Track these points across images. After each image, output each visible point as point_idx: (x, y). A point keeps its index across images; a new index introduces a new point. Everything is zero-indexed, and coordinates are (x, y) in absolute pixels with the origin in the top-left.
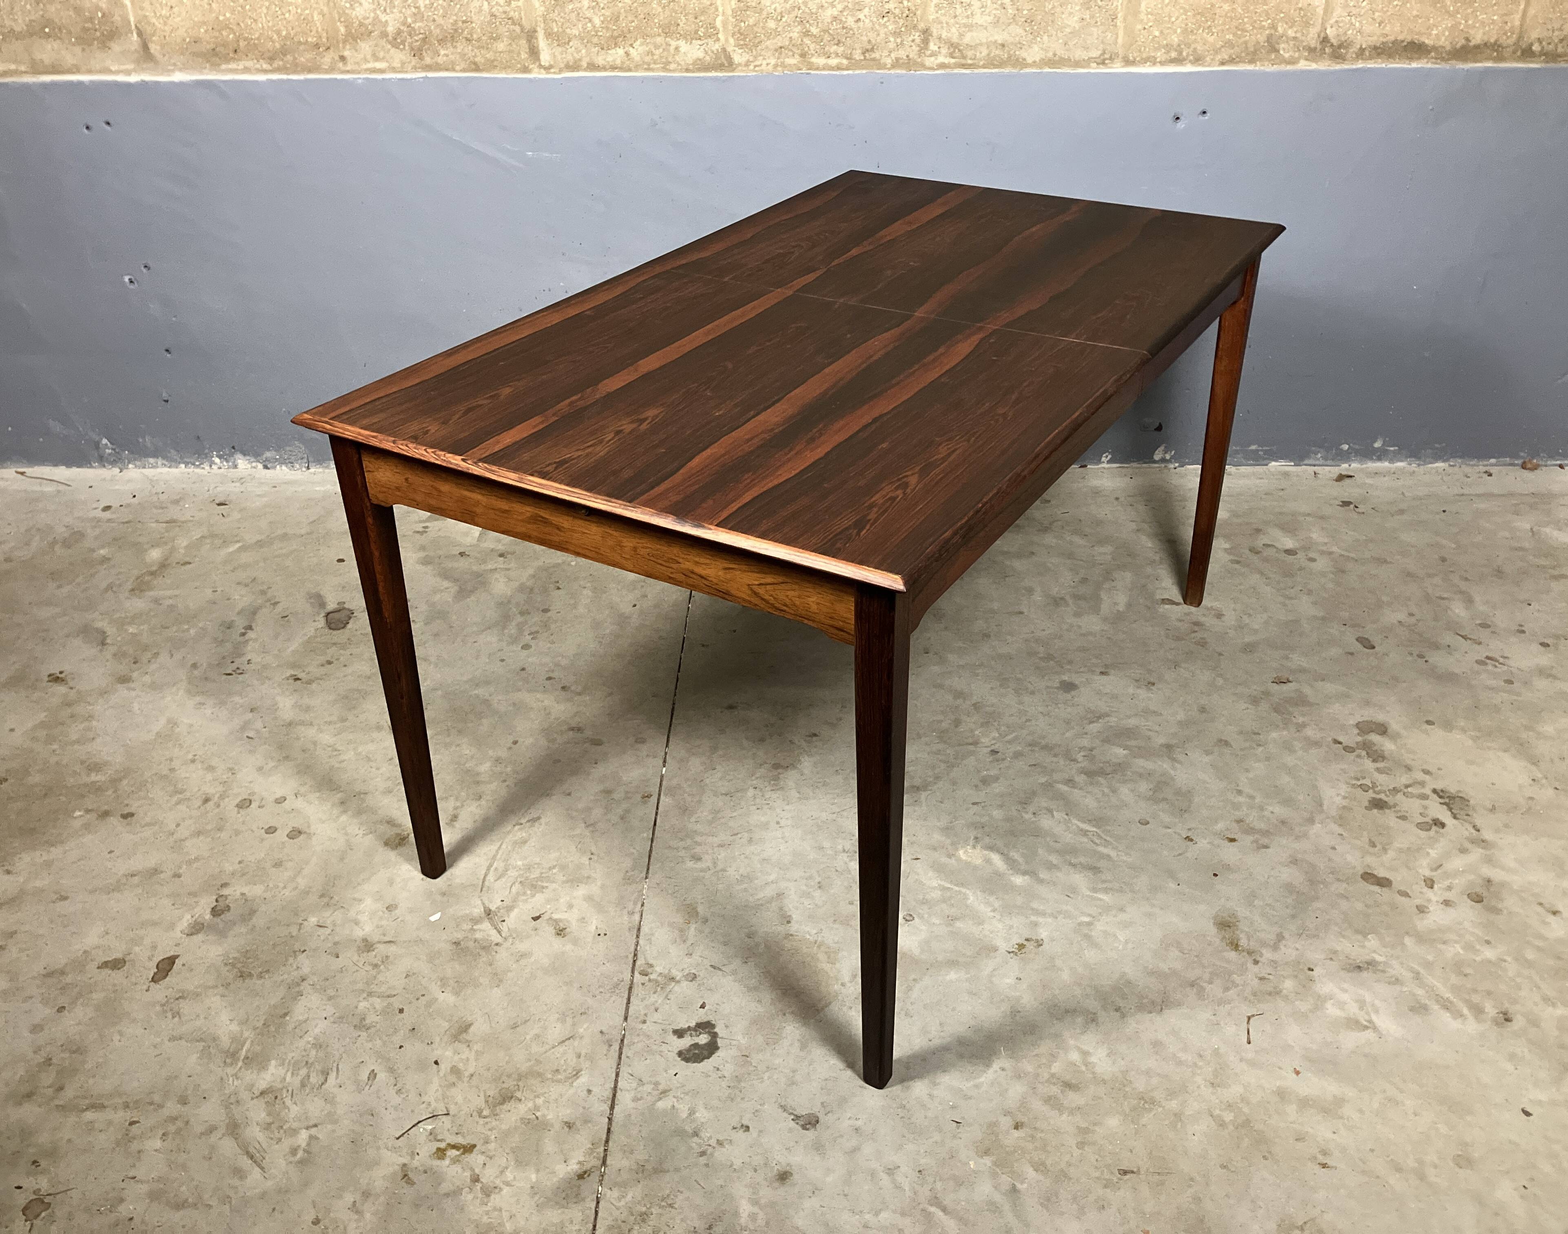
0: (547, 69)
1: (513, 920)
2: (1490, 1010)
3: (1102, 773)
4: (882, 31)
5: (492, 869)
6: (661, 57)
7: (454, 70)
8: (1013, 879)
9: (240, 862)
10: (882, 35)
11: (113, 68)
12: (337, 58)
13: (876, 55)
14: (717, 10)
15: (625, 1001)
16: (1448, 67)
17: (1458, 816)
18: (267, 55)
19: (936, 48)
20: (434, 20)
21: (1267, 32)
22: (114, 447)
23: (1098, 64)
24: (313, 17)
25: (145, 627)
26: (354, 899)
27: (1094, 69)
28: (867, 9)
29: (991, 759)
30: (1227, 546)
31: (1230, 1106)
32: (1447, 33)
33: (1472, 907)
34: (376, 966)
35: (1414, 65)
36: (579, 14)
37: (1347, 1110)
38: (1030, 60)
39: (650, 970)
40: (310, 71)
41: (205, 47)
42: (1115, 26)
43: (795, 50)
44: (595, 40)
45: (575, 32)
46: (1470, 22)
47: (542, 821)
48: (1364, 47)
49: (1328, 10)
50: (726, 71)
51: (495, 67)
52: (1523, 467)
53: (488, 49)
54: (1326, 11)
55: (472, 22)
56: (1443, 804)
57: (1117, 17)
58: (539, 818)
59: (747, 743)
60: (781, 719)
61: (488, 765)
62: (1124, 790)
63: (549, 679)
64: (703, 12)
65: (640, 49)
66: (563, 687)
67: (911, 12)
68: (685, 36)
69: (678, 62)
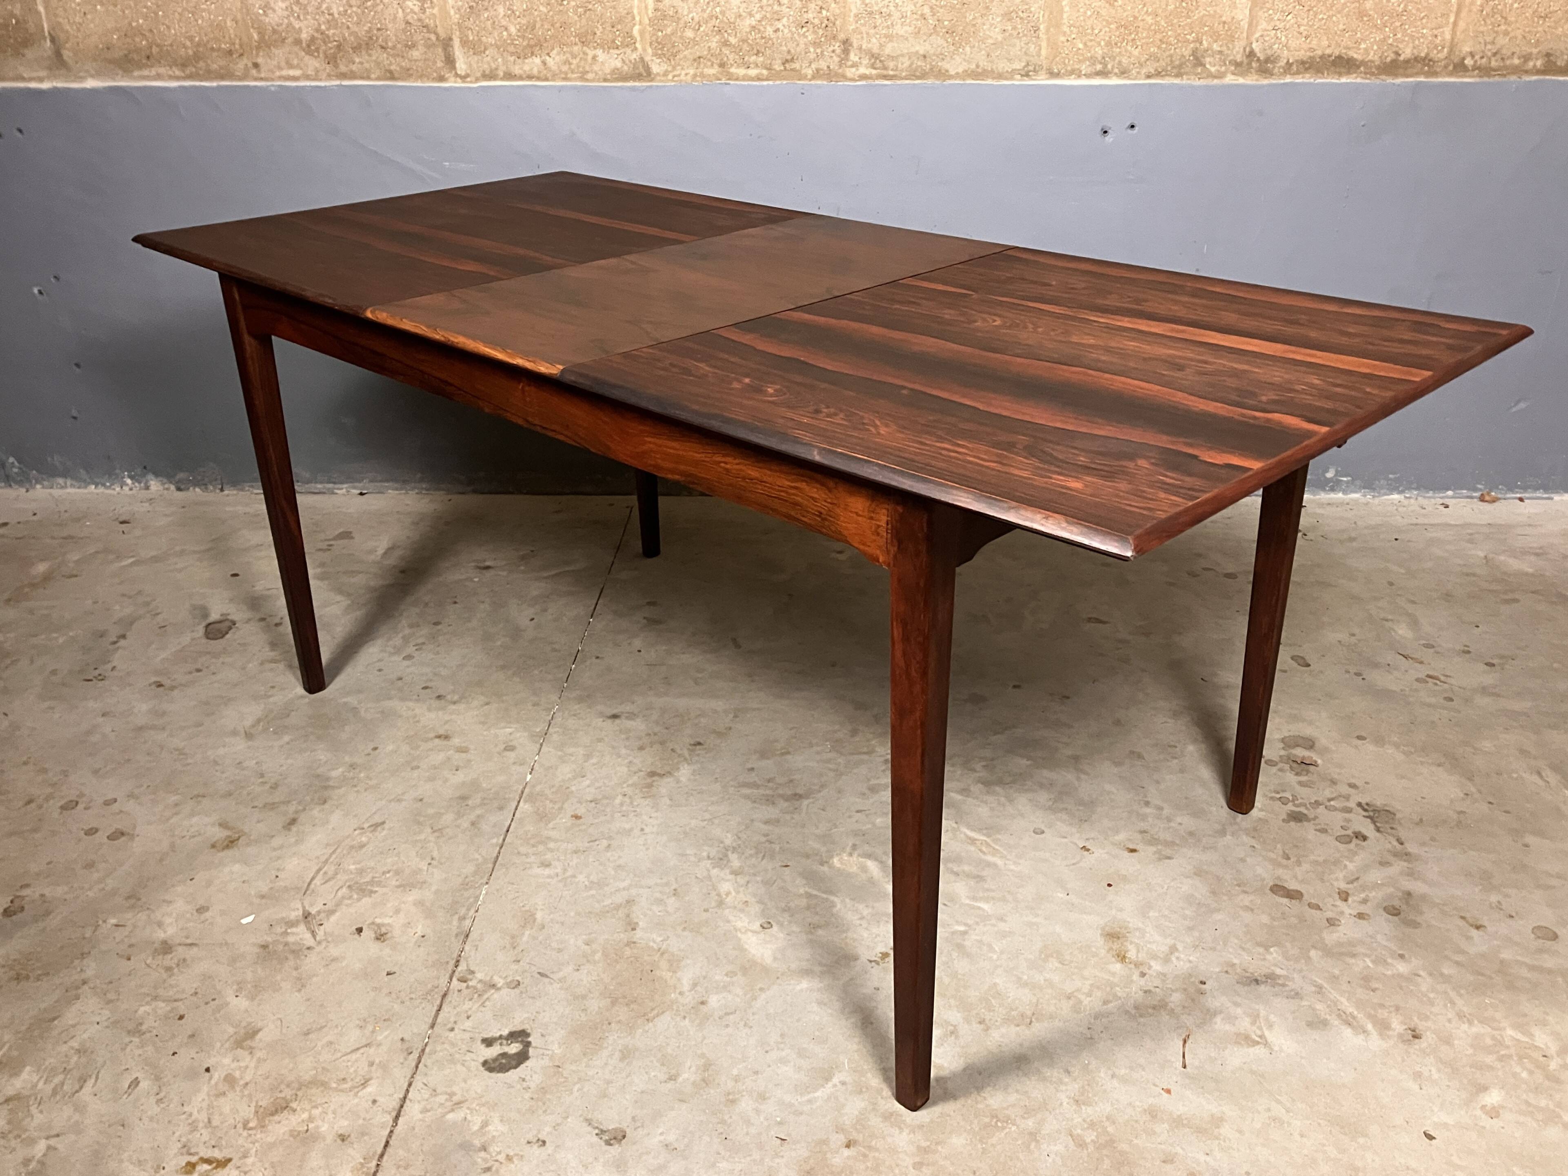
0: (464, 78)
1: (331, 924)
2: (1397, 1026)
3: (1001, 781)
4: (802, 42)
5: (322, 872)
6: (578, 67)
7: (368, 78)
8: (887, 886)
9: (49, 863)
10: (802, 46)
11: (26, 76)
12: (250, 65)
13: (796, 65)
14: (634, 19)
15: (436, 1008)
16: (1378, 82)
17: (1382, 829)
18: (179, 61)
19: (856, 59)
20: (348, 28)
21: (1192, 45)
22: (22, 466)
23: (1022, 76)
24: (226, 23)
25: (12, 635)
26: (164, 901)
27: (1017, 81)
28: (785, 19)
30: (1164, 569)
31: (1092, 1125)
32: (1375, 47)
33: (1387, 920)
34: (169, 969)
35: (1343, 80)
36: (494, 22)
37: (1225, 1130)
38: (952, 72)
39: (470, 977)
40: (222, 78)
41: (118, 53)
42: (1038, 37)
43: (713, 59)
44: (511, 49)
45: (491, 40)
46: (1399, 36)
47: (386, 826)
48: (1291, 61)
49: (1252, 23)
50: (645, 81)
51: (411, 75)
52: (1482, 499)
53: (403, 57)
54: (1250, 24)
55: (387, 30)
56: (1367, 817)
57: (1039, 29)
58: (383, 823)
59: (624, 752)
60: (666, 728)
61: (340, 770)
62: (1021, 799)
63: (426, 687)
64: (620, 21)
65: (557, 58)
66: (438, 696)
67: (830, 23)
68: (602, 46)
69: (595, 72)
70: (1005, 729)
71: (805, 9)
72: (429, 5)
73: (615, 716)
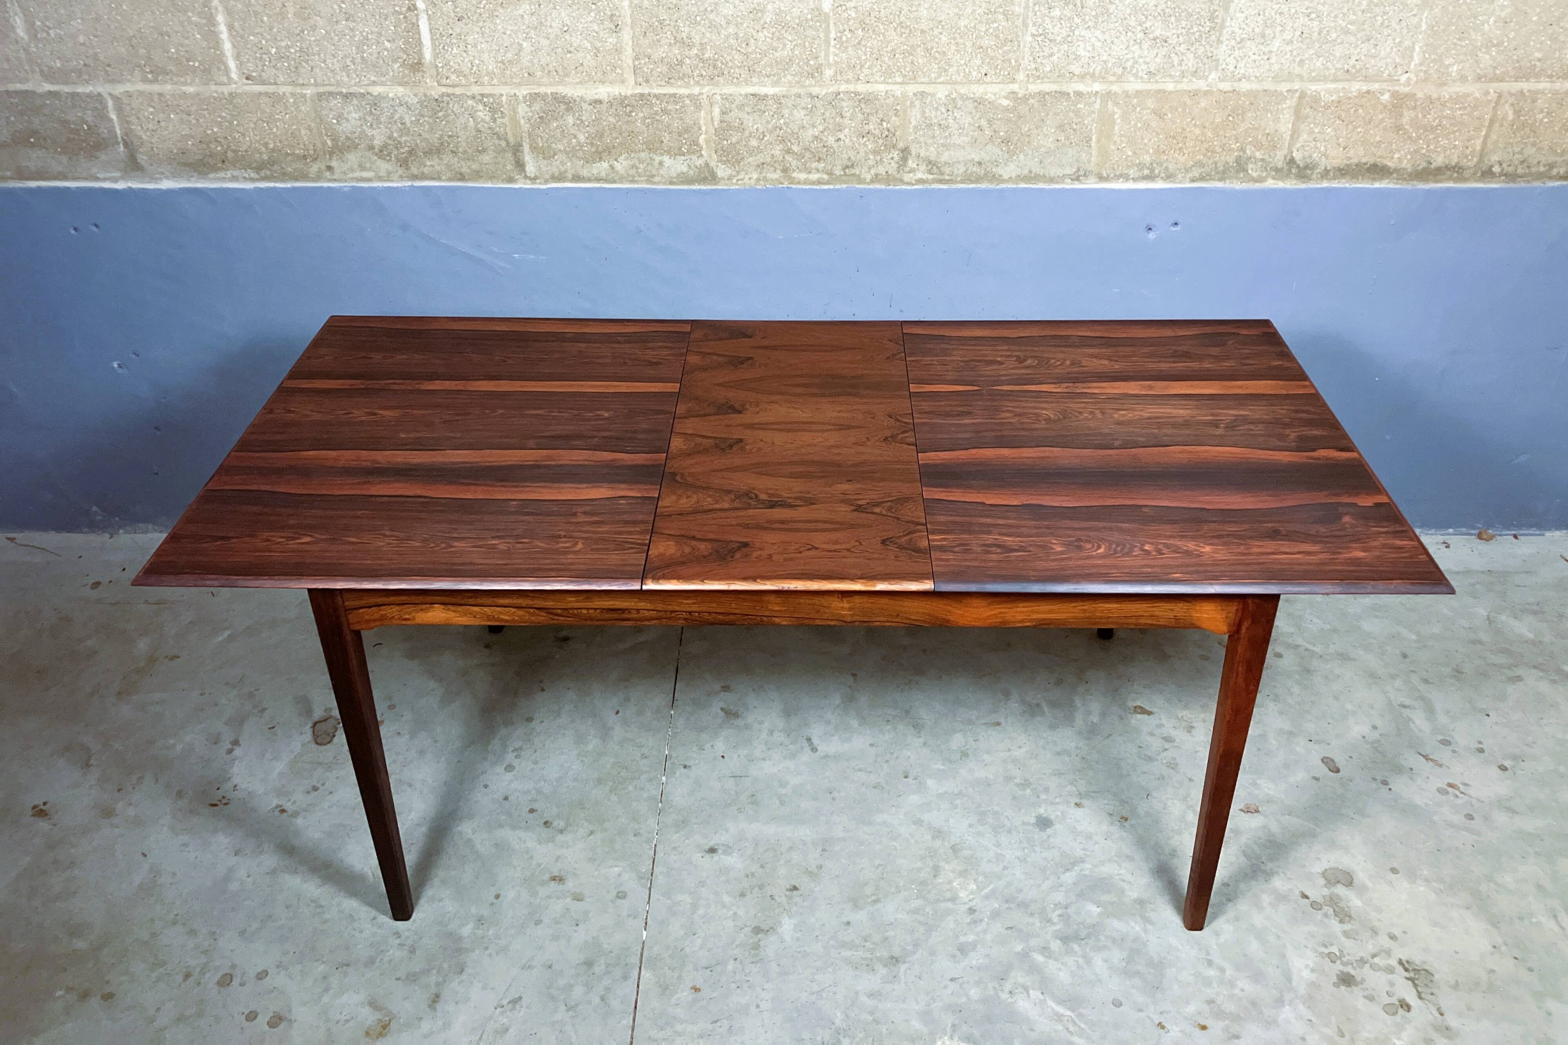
0: (533, 180)
3: (1077, 938)
4: (862, 150)
6: (645, 171)
7: (439, 179)
10: (862, 154)
11: (100, 176)
12: (324, 168)
13: (857, 171)
14: (700, 129)
16: (1409, 186)
17: (1422, 995)
18: (255, 165)
19: (915, 166)
20: (420, 135)
21: (1236, 154)
22: (105, 514)
23: (1072, 180)
24: (300, 132)
27: (1068, 185)
28: (847, 130)
29: (968, 920)
30: (1196, 637)
32: (1409, 157)
35: (1377, 185)
36: (563, 131)
38: (1006, 177)
40: (297, 180)
41: (193, 158)
42: (1090, 146)
43: (777, 165)
44: (580, 154)
45: (560, 147)
46: (1432, 147)
47: (524, 1003)
48: (1328, 168)
49: (1295, 135)
50: (709, 184)
51: (481, 177)
52: (1480, 537)
53: (473, 161)
54: (1292, 137)
55: (458, 137)
56: (1408, 979)
57: (1091, 139)
58: (520, 999)
59: (727, 899)
60: (762, 867)
61: (470, 926)
62: (1098, 961)
63: (532, 811)
64: (686, 131)
65: (625, 163)
66: (546, 823)
67: (890, 134)
68: (668, 152)
69: (662, 176)
70: (1074, 864)
71: (866, 121)
72: (500, 115)
73: (712, 850)
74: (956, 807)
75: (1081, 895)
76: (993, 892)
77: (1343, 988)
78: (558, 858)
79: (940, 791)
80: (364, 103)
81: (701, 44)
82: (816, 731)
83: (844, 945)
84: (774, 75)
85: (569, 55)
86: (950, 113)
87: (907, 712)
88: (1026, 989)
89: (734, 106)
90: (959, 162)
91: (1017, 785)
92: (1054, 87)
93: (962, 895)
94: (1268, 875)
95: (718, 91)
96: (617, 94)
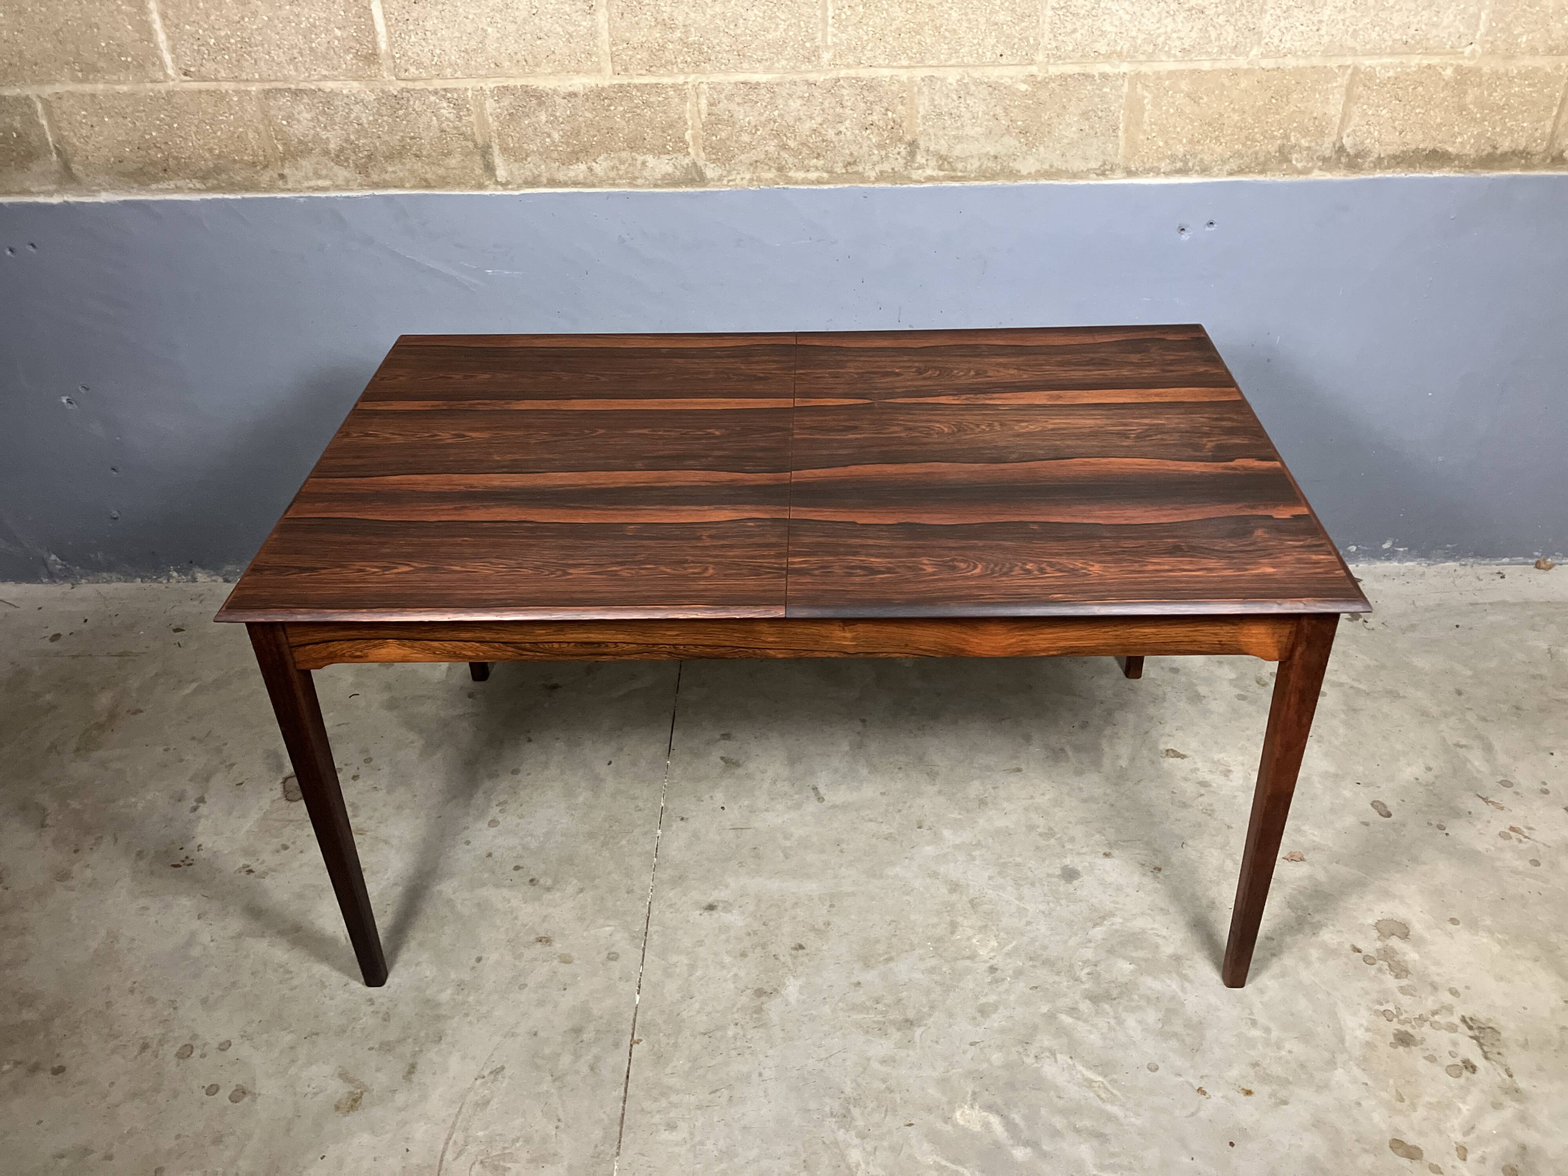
0: (505, 185)
3: (1108, 997)
4: (865, 144)
5: (451, 1142)
6: (627, 173)
7: (403, 187)
8: (1014, 1152)
9: (178, 1137)
10: (865, 149)
11: (32, 189)
12: (276, 176)
13: (859, 168)
14: (686, 123)
16: (1472, 175)
17: (1489, 1055)
18: (200, 174)
19: (924, 161)
20: (379, 137)
21: (1279, 142)
22: (64, 562)
23: (1097, 175)
24: (247, 135)
27: (1093, 181)
28: (848, 122)
29: (989, 979)
30: (1233, 676)
32: (1472, 141)
35: (1436, 174)
36: (536, 129)
38: (1024, 172)
40: (247, 190)
41: (131, 167)
42: (1117, 136)
43: (771, 163)
44: (555, 155)
45: (533, 147)
46: (1498, 129)
47: (507, 1072)
48: (1382, 156)
49: (1345, 118)
50: (698, 186)
51: (448, 184)
52: (1538, 566)
53: (439, 165)
54: (1342, 120)
55: (421, 139)
56: (1471, 1037)
57: (1118, 128)
58: (503, 1068)
59: (727, 959)
60: (764, 924)
61: (449, 992)
62: (1131, 1021)
63: (517, 868)
64: (671, 126)
65: (604, 164)
66: (532, 881)
67: (897, 124)
68: (651, 151)
69: (645, 177)
70: (1104, 918)
71: (870, 110)
72: (465, 112)
73: (711, 908)
74: (974, 859)
75: (1111, 951)
76: (1016, 949)
77: (1401, 1049)
78: (545, 918)
79: (957, 842)
80: (316, 101)
81: (684, 26)
82: (822, 780)
83: (854, 1008)
84: (766, 60)
85: (539, 42)
86: (962, 100)
87: (921, 759)
88: (1053, 1054)
89: (722, 96)
90: (972, 157)
91: (1040, 835)
92: (1076, 69)
93: (981, 953)
94: (1316, 928)
95: (704, 80)
96: (594, 85)
